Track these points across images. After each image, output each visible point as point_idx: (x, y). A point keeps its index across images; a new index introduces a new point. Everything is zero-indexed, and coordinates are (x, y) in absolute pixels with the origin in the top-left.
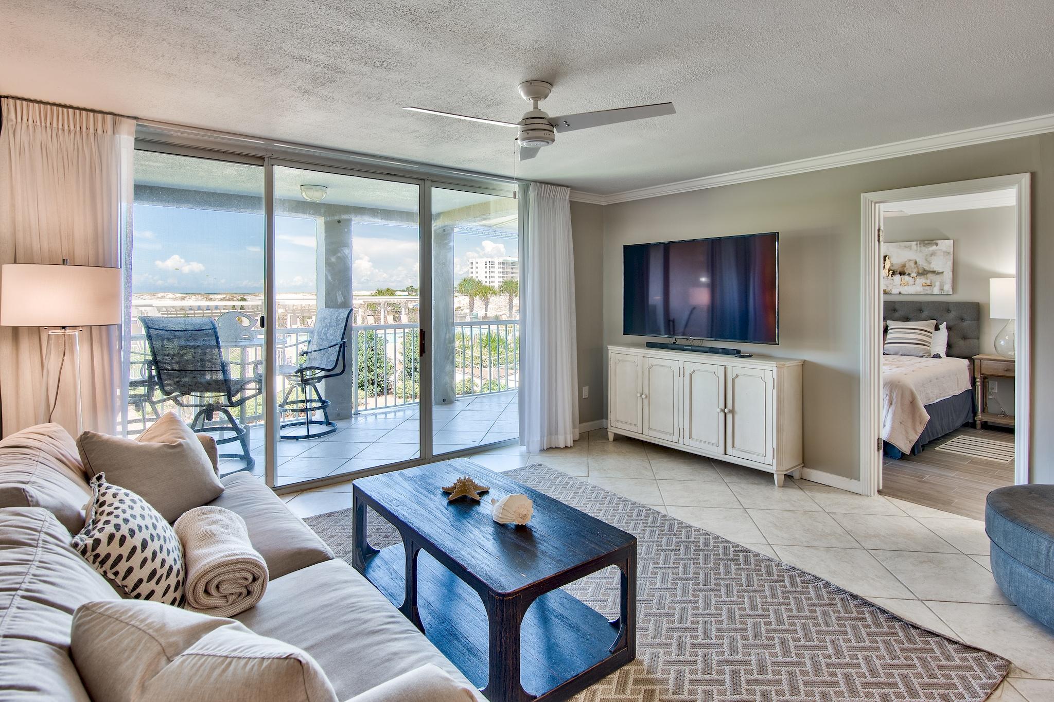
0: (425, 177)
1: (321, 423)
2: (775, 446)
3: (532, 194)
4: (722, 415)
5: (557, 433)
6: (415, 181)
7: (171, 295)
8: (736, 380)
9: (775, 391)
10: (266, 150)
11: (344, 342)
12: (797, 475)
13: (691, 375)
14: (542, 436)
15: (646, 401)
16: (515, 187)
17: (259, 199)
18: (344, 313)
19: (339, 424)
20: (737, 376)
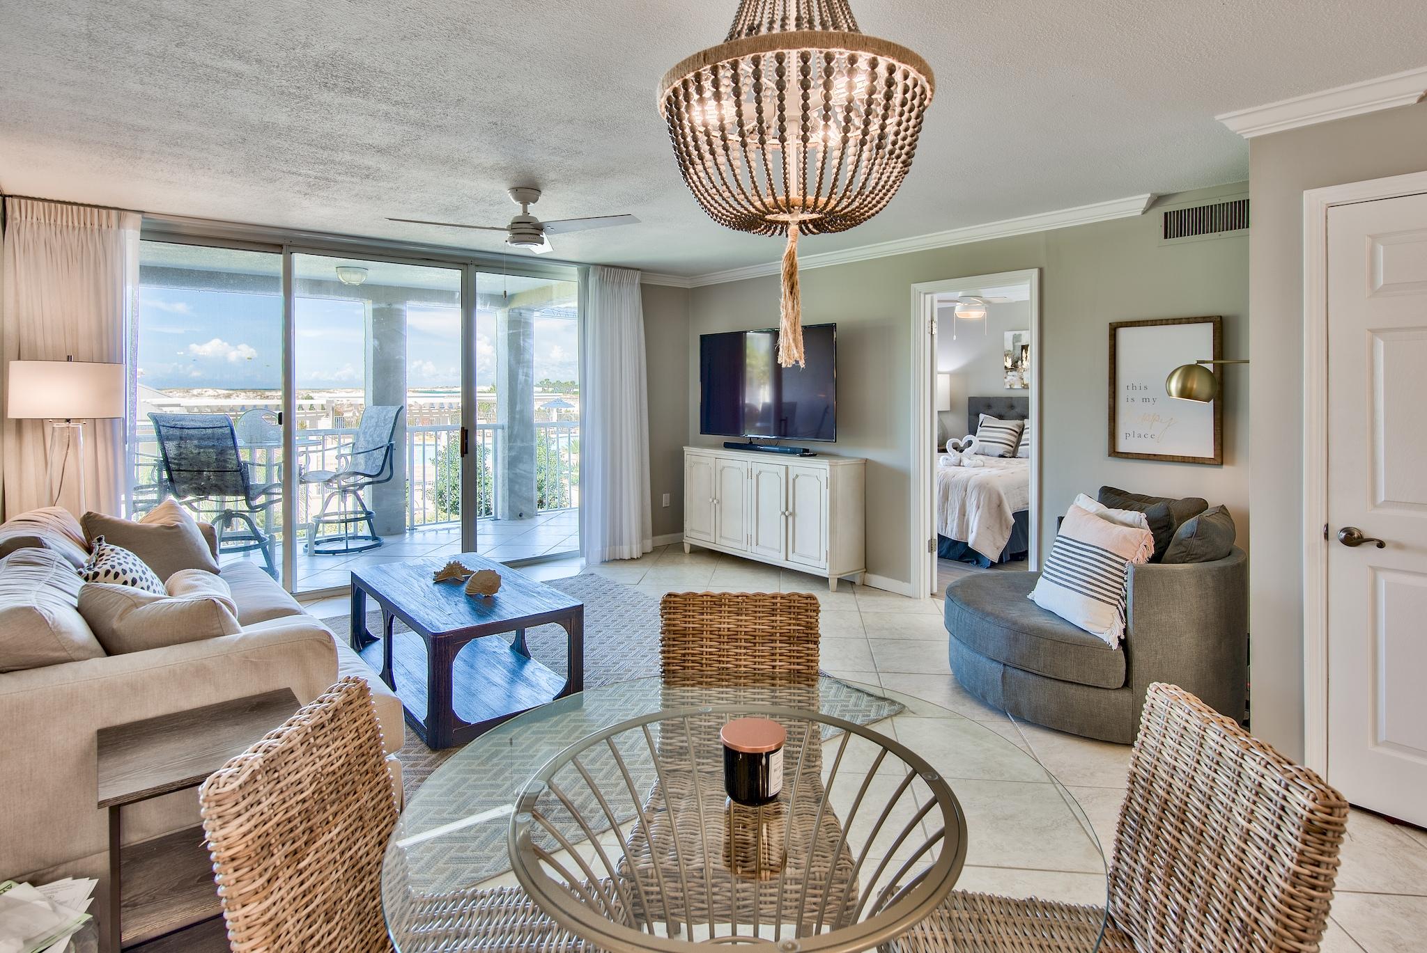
0: (468, 262)
1: (366, 537)
2: (828, 549)
3: (592, 280)
4: (783, 518)
5: (621, 544)
6: (456, 266)
7: (211, 392)
8: (796, 480)
9: (828, 491)
11: (392, 445)
12: (854, 580)
13: (757, 476)
14: (603, 547)
15: (718, 507)
16: (572, 273)
18: (393, 411)
19: (386, 539)
20: (797, 476)
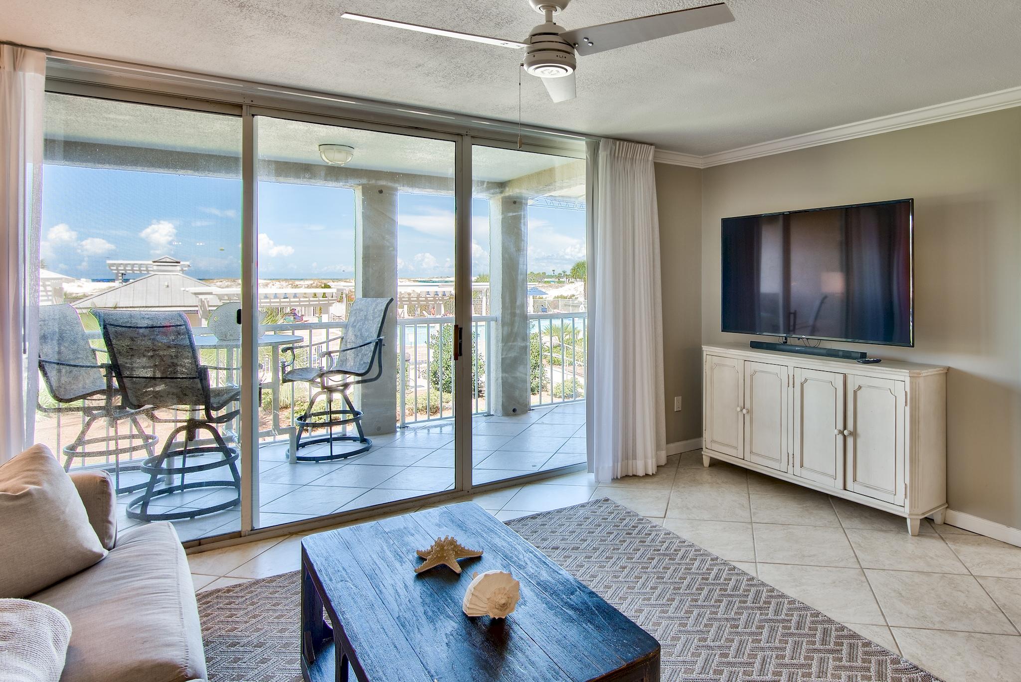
0: (463, 132)
1: (354, 439)
2: (908, 482)
3: (602, 155)
4: (840, 438)
5: (634, 457)
6: (450, 137)
8: (859, 393)
9: (908, 409)
10: (244, 96)
11: (381, 340)
12: (938, 519)
13: (802, 385)
14: (615, 461)
15: (747, 418)
16: (581, 146)
17: (236, 159)
19: (374, 441)
20: (860, 387)
